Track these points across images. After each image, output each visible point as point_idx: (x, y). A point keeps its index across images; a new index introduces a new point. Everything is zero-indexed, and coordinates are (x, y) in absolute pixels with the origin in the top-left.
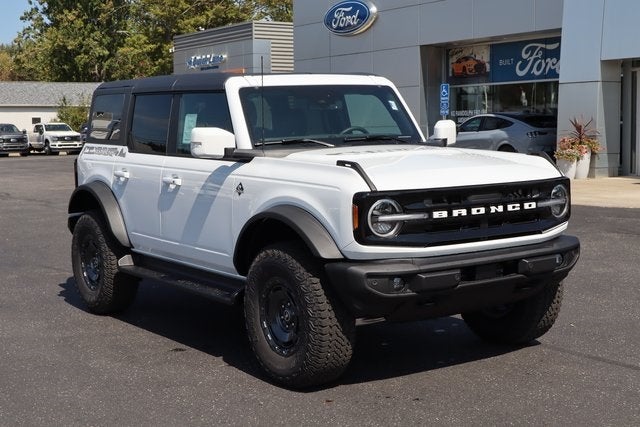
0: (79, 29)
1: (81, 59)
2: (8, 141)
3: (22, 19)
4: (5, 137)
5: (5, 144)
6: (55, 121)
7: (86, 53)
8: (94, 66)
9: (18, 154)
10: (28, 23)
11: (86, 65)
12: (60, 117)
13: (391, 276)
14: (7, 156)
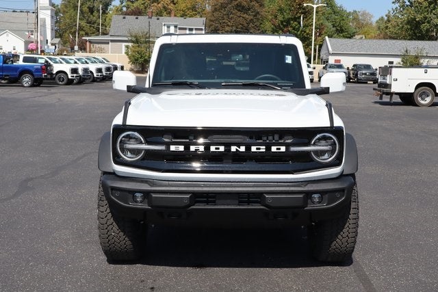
0: (426, 8)
1: (425, 27)
2: (365, 74)
3: (393, 3)
4: (364, 72)
5: (363, 76)
6: (399, 63)
7: (429, 22)
8: (433, 31)
9: (372, 82)
10: (397, 5)
11: (428, 31)
12: (402, 61)
13: (133, 192)
14: (366, 83)
